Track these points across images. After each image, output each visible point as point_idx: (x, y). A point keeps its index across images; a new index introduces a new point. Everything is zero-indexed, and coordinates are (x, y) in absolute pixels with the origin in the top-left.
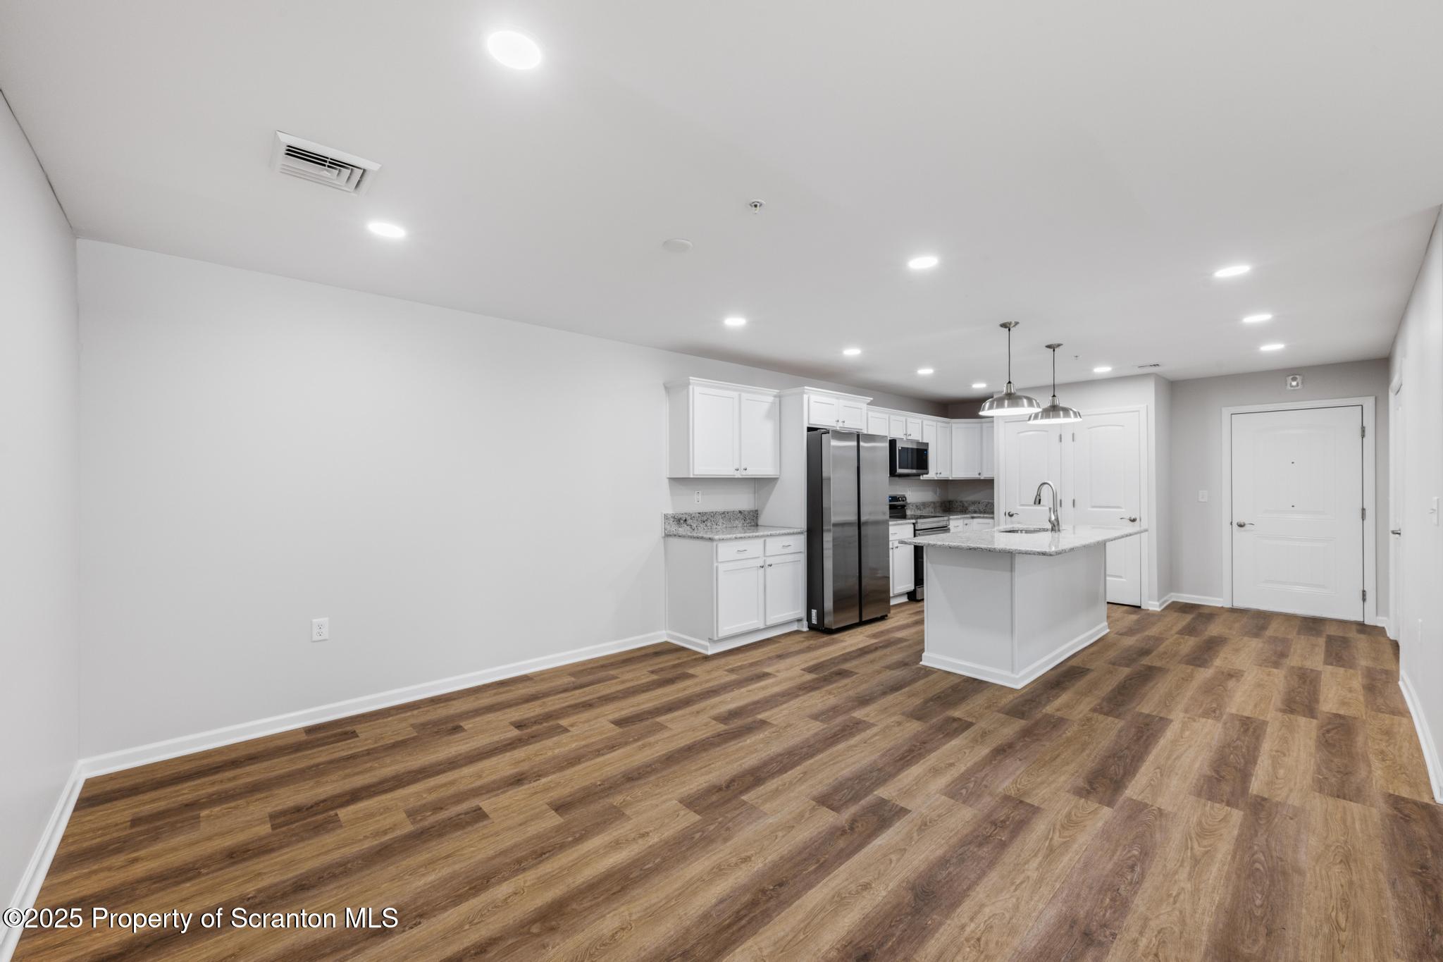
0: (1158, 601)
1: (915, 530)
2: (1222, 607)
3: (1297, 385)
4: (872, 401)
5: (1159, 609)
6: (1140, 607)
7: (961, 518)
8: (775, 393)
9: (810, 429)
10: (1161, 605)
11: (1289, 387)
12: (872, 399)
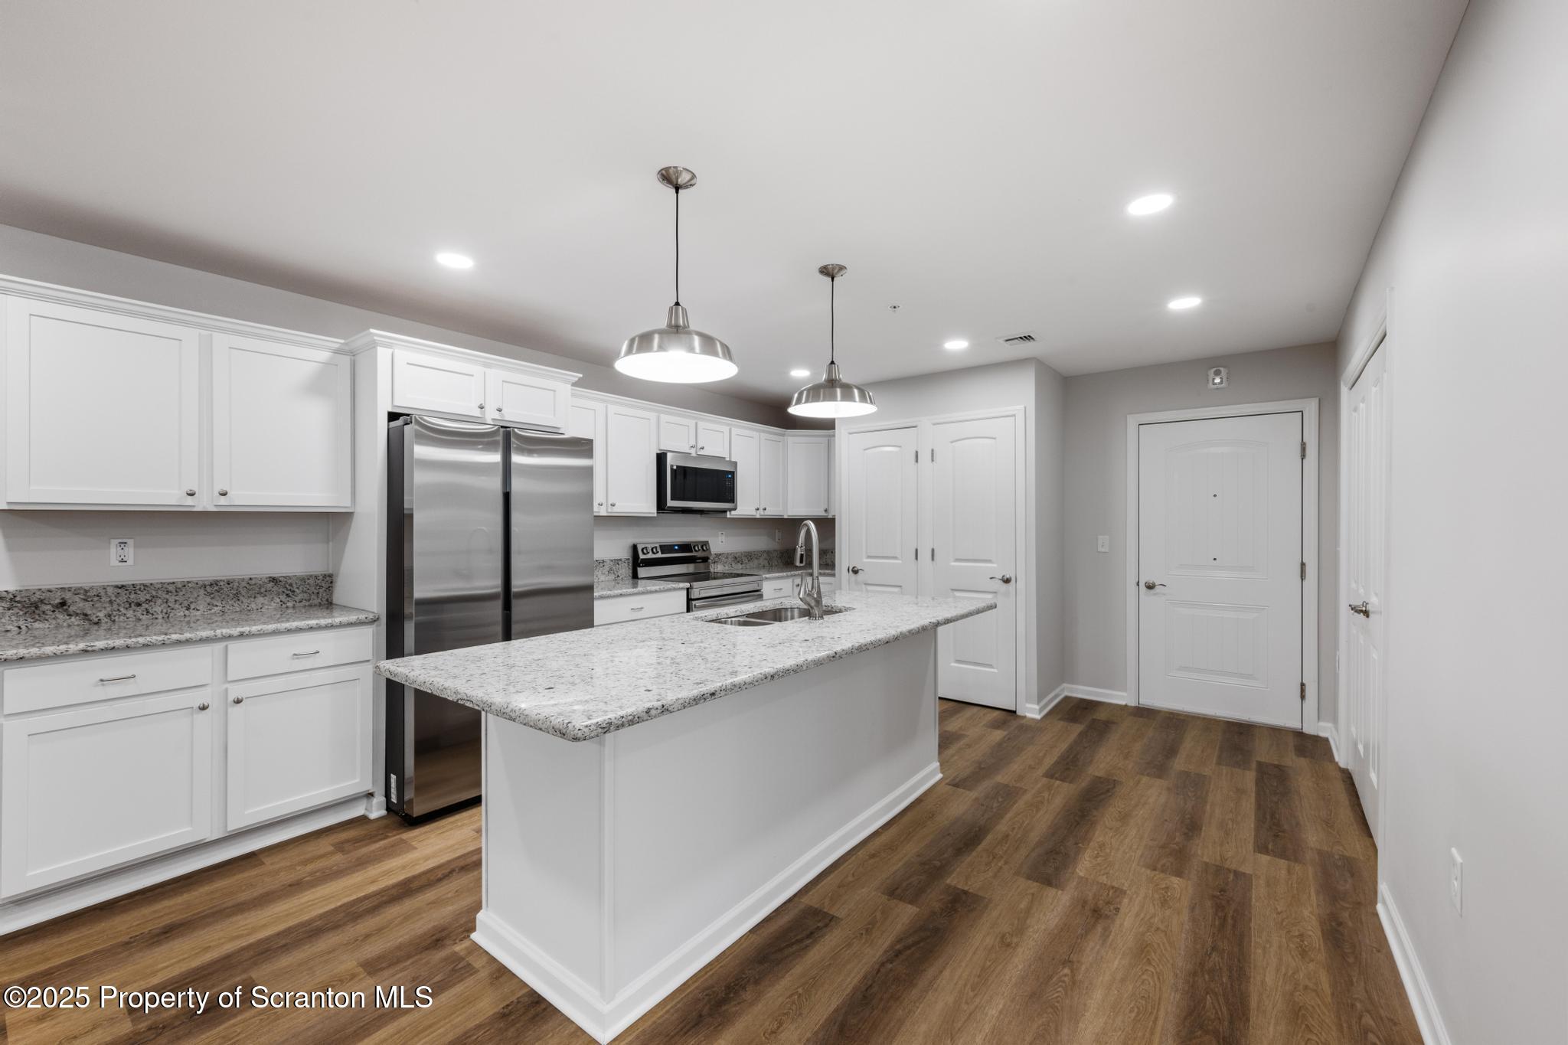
0: (1038, 704)
1: (689, 600)
2: (1126, 706)
3: (1221, 382)
4: (580, 379)
5: (1038, 717)
6: (1015, 712)
7: (788, 577)
8: (337, 346)
9: (393, 416)
10: (1041, 710)
11: (1210, 385)
12: (581, 376)
